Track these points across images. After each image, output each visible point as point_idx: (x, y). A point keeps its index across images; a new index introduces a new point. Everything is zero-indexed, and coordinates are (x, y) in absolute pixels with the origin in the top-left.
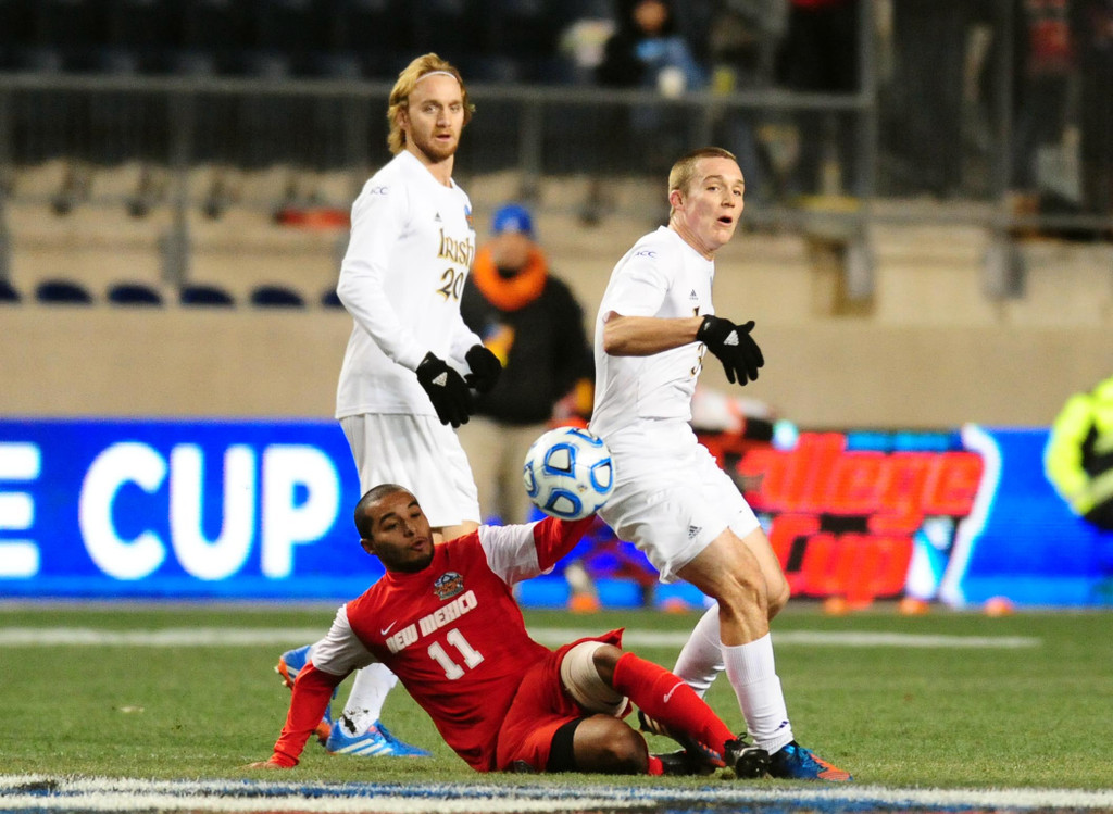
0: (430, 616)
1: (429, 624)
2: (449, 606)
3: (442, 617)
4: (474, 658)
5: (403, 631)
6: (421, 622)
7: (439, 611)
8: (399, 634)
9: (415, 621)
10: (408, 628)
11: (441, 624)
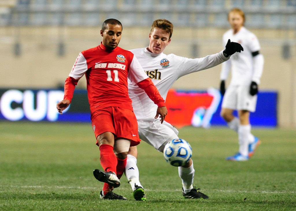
0: (112, 64)
1: (111, 65)
2: (119, 64)
3: (115, 66)
4: (117, 80)
5: (103, 64)
6: (109, 64)
7: (116, 64)
8: (101, 64)
9: (108, 63)
10: (104, 64)
11: (114, 67)
